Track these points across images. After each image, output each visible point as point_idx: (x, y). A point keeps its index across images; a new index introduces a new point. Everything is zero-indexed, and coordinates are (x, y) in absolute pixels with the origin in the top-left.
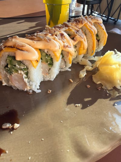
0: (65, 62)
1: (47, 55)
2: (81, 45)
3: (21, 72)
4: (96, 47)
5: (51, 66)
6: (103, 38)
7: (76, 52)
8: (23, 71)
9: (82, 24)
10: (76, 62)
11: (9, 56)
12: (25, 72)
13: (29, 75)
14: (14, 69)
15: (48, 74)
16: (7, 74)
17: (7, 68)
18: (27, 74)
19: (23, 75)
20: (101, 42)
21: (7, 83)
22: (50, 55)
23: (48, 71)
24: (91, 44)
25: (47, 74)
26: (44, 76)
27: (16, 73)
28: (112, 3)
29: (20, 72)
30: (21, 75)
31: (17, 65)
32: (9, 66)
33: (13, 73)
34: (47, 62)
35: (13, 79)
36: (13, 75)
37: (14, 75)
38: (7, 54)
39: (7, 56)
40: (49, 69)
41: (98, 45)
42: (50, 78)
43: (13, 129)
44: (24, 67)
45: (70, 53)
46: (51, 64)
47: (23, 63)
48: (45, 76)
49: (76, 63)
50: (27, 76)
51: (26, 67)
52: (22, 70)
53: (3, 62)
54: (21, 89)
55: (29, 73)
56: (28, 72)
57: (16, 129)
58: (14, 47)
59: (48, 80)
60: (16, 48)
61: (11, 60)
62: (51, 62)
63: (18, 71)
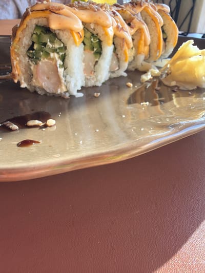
0: (118, 60)
1: (93, 35)
2: (141, 37)
3: (54, 55)
4: (163, 51)
5: (99, 55)
6: (172, 34)
7: (134, 49)
8: (58, 53)
9: (141, 6)
10: (133, 67)
11: (37, 26)
12: (61, 54)
13: (66, 60)
14: (42, 52)
15: (93, 72)
16: (30, 63)
17: (31, 51)
18: (63, 58)
19: (56, 61)
20: (168, 42)
21: (28, 85)
22: (97, 34)
23: (93, 67)
24: (156, 39)
25: (91, 73)
26: (87, 77)
27: (47, 58)
28: (177, 11)
29: (52, 55)
30: (54, 63)
31: (49, 43)
32: (36, 47)
33: (42, 59)
34: (93, 49)
35: (40, 71)
36: (40, 63)
37: (42, 62)
38: (35, 22)
39: (34, 26)
40: (94, 63)
41: (165, 46)
42: (95, 79)
43: (46, 126)
44: (60, 45)
45: (126, 41)
46: (99, 53)
47: (58, 37)
48: (89, 78)
49: (133, 70)
50: (63, 63)
51: (62, 45)
52: (56, 50)
53: (27, 39)
54: (51, 92)
55: (66, 57)
56: (65, 54)
57: (51, 126)
58: (46, 10)
59: (92, 85)
60: (50, 11)
61: (41, 34)
62: (100, 49)
63: (49, 54)
